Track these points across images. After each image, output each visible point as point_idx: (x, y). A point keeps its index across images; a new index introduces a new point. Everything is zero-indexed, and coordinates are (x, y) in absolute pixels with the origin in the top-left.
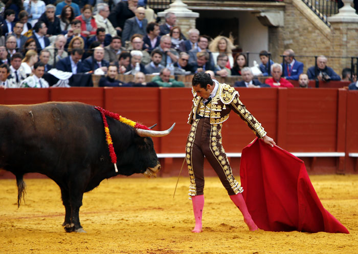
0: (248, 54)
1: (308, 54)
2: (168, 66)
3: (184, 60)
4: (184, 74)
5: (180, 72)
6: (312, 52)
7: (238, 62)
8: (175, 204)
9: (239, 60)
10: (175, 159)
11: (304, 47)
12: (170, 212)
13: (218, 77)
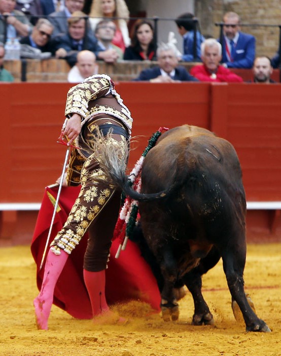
0: (156, 20)
1: (266, 22)
2: (9, 42)
3: (43, 33)
4: (38, 57)
5: (31, 54)
6: (275, 17)
7: (140, 36)
8: (19, 296)
9: (141, 32)
10: (20, 213)
11: (260, 8)
12: (8, 311)
13: (101, 62)
